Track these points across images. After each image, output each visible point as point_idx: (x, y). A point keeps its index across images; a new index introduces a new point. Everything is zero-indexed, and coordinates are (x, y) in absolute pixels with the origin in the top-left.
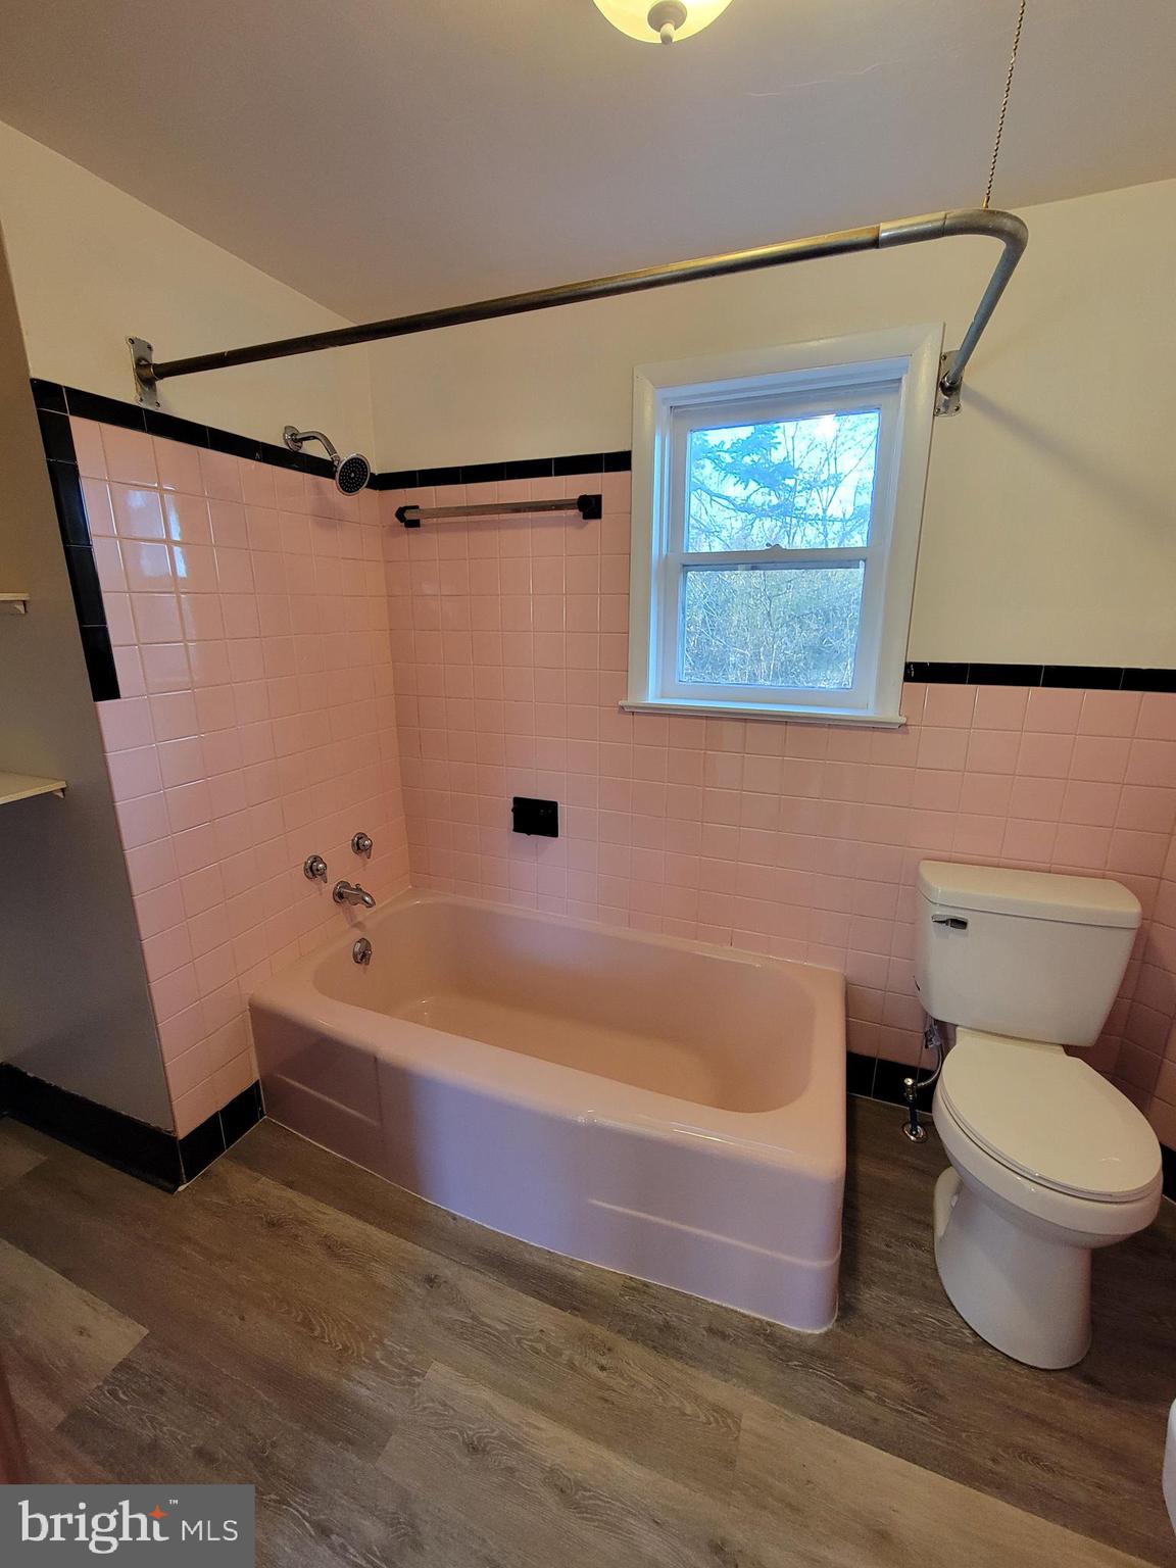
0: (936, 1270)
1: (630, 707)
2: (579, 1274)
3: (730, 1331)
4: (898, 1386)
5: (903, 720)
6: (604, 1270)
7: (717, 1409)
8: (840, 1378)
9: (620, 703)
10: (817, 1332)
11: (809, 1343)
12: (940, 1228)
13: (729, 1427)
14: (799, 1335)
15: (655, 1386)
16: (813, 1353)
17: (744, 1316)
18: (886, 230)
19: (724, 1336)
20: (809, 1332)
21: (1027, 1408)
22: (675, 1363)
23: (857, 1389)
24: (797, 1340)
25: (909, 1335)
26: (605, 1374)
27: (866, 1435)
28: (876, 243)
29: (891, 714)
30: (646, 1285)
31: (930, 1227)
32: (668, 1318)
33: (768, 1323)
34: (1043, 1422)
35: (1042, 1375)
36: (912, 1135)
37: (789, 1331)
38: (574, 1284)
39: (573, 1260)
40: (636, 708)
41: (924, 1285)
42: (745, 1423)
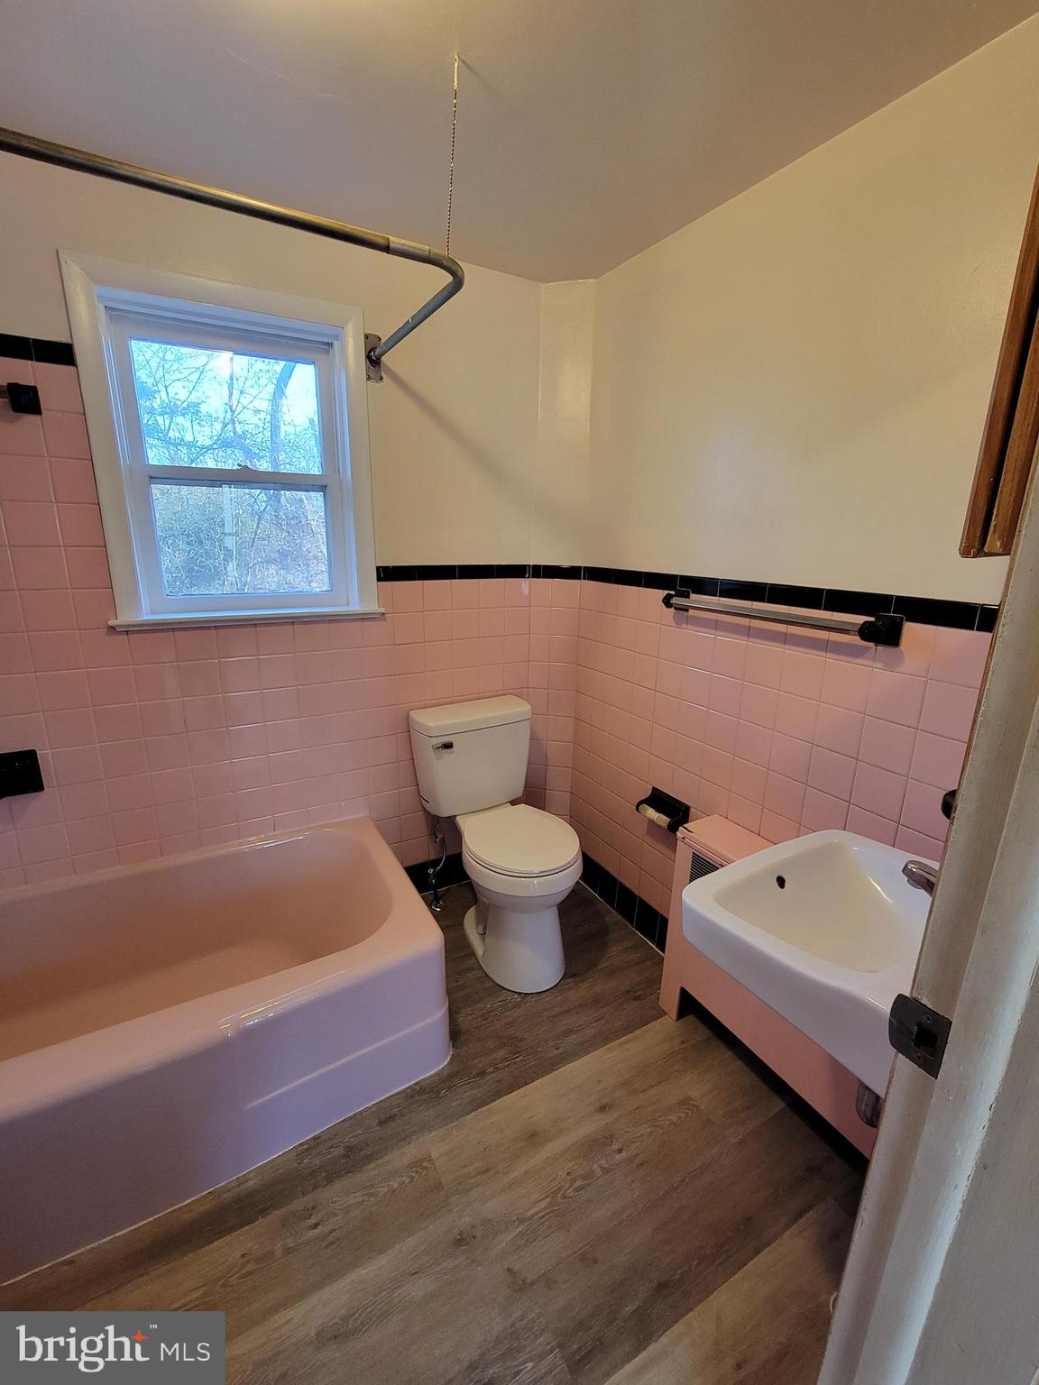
0: (487, 975)
1: (121, 626)
2: (252, 1182)
3: (395, 1111)
4: (501, 1053)
5: (382, 610)
6: (274, 1160)
7: (412, 1165)
8: (471, 1076)
9: (111, 623)
10: (446, 1063)
11: (445, 1073)
12: (479, 950)
13: (426, 1168)
14: (437, 1074)
15: (361, 1196)
16: (451, 1076)
17: (399, 1093)
18: (395, 241)
19: (392, 1118)
20: (442, 1067)
21: (557, 1010)
22: (369, 1167)
23: (482, 1074)
24: (437, 1077)
25: (492, 1021)
26: (320, 1227)
27: (499, 1094)
28: (386, 249)
29: (373, 607)
30: (315, 1138)
31: (473, 954)
32: (347, 1144)
33: (416, 1084)
34: (566, 1012)
35: (555, 989)
36: (437, 907)
37: (430, 1077)
38: (251, 1194)
39: (238, 1178)
40: (129, 626)
41: (485, 988)
42: (434, 1155)
